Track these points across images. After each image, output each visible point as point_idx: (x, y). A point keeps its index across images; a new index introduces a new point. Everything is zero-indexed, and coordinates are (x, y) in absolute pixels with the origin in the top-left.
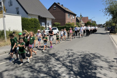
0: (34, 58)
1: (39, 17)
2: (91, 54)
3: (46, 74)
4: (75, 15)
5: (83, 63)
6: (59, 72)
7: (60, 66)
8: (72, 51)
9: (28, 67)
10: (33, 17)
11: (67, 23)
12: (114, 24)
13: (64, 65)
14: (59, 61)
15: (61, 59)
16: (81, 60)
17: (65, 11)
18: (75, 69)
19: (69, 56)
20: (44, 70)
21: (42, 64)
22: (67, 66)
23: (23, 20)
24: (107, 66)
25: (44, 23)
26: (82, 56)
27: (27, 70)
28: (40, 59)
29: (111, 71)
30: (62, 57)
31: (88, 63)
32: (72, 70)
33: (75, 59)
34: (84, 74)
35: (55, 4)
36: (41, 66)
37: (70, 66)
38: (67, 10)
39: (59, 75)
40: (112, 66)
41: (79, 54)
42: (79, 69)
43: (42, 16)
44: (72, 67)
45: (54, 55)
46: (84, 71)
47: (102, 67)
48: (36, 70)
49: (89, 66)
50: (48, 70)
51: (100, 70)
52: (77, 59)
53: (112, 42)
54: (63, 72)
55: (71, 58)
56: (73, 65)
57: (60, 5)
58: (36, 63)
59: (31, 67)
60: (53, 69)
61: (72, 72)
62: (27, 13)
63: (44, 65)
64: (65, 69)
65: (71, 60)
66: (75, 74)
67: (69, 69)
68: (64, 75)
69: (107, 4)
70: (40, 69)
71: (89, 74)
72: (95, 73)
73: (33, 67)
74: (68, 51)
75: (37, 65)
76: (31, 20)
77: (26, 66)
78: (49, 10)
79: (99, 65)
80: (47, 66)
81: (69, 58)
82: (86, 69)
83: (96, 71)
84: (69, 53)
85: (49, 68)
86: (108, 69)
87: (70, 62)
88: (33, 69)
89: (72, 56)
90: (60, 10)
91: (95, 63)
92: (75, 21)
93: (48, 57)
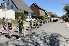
1: (24, 11)
2: (56, 33)
3: (32, 43)
4: (45, 11)
5: (52, 39)
6: (39, 43)
7: (39, 39)
8: (45, 32)
10: (21, 12)
11: (40, 15)
12: (68, 17)
13: (41, 39)
14: (38, 37)
15: (39, 36)
16: (50, 37)
17: (39, 9)
18: (48, 41)
20: (31, 41)
21: (29, 38)
22: (43, 40)
23: (16, 13)
24: (65, 41)
25: (27, 15)
26: (51, 35)
28: (27, 36)
29: (67, 43)
30: (39, 35)
31: (54, 38)
32: (46, 42)
33: (47, 36)
34: (53, 44)
35: (33, 4)
39: (39, 44)
40: (68, 41)
42: (50, 42)
43: (26, 11)
44: (46, 40)
45: (34, 33)
46: (53, 43)
48: (26, 41)
50: (32, 41)
51: (61, 43)
52: (48, 36)
53: (67, 27)
54: (41, 43)
55: (44, 35)
57: (36, 5)
58: (25, 37)
60: (35, 41)
61: (46, 43)
62: (18, 9)
63: (30, 39)
65: (45, 36)
66: (48, 44)
68: (42, 44)
69: (64, 5)
70: (28, 41)
71: (56, 44)
72: (59, 44)
73: (24, 40)
74: (42, 32)
75: (26, 39)
76: (20, 13)
78: (30, 7)
79: (61, 40)
80: (32, 39)
82: (53, 42)
83: (59, 43)
84: (43, 33)
85: (33, 40)
86: (66, 42)
87: (44, 38)
90: (36, 8)
91: (58, 39)
92: (45, 14)
93: (31, 34)
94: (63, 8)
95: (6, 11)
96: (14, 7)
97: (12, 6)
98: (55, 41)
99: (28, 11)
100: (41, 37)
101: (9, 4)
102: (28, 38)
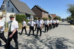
0: (26, 40)
2: (62, 38)
5: (58, 44)
8: (49, 36)
9: (24, 46)
10: (23, 14)
13: (46, 45)
14: (42, 42)
15: (43, 41)
16: (56, 42)
17: (42, 11)
18: (54, 47)
19: (48, 39)
20: (34, 48)
22: (48, 46)
25: (29, 18)
26: (56, 39)
27: (23, 48)
28: (30, 41)
30: (43, 40)
35: (35, 6)
36: (31, 46)
37: (50, 46)
38: (43, 10)
41: (54, 38)
47: (70, 46)
48: (29, 48)
49: (62, 46)
50: (36, 48)
52: (53, 41)
55: (49, 41)
56: (52, 45)
57: (39, 7)
58: (28, 43)
59: (25, 46)
63: (33, 45)
64: (47, 47)
65: (50, 42)
67: (50, 47)
70: (31, 47)
73: (27, 46)
75: (29, 45)
76: (21, 16)
77: (22, 45)
80: (36, 45)
81: (48, 41)
84: (47, 37)
85: (37, 47)
88: (27, 47)
89: (50, 39)
91: (65, 44)
93: (35, 40)
94: (68, 10)
95: (6, 14)
96: (15, 9)
97: (13, 9)
98: (62, 47)
99: (29, 14)
100: (45, 42)
101: (9, 6)
102: (31, 44)
